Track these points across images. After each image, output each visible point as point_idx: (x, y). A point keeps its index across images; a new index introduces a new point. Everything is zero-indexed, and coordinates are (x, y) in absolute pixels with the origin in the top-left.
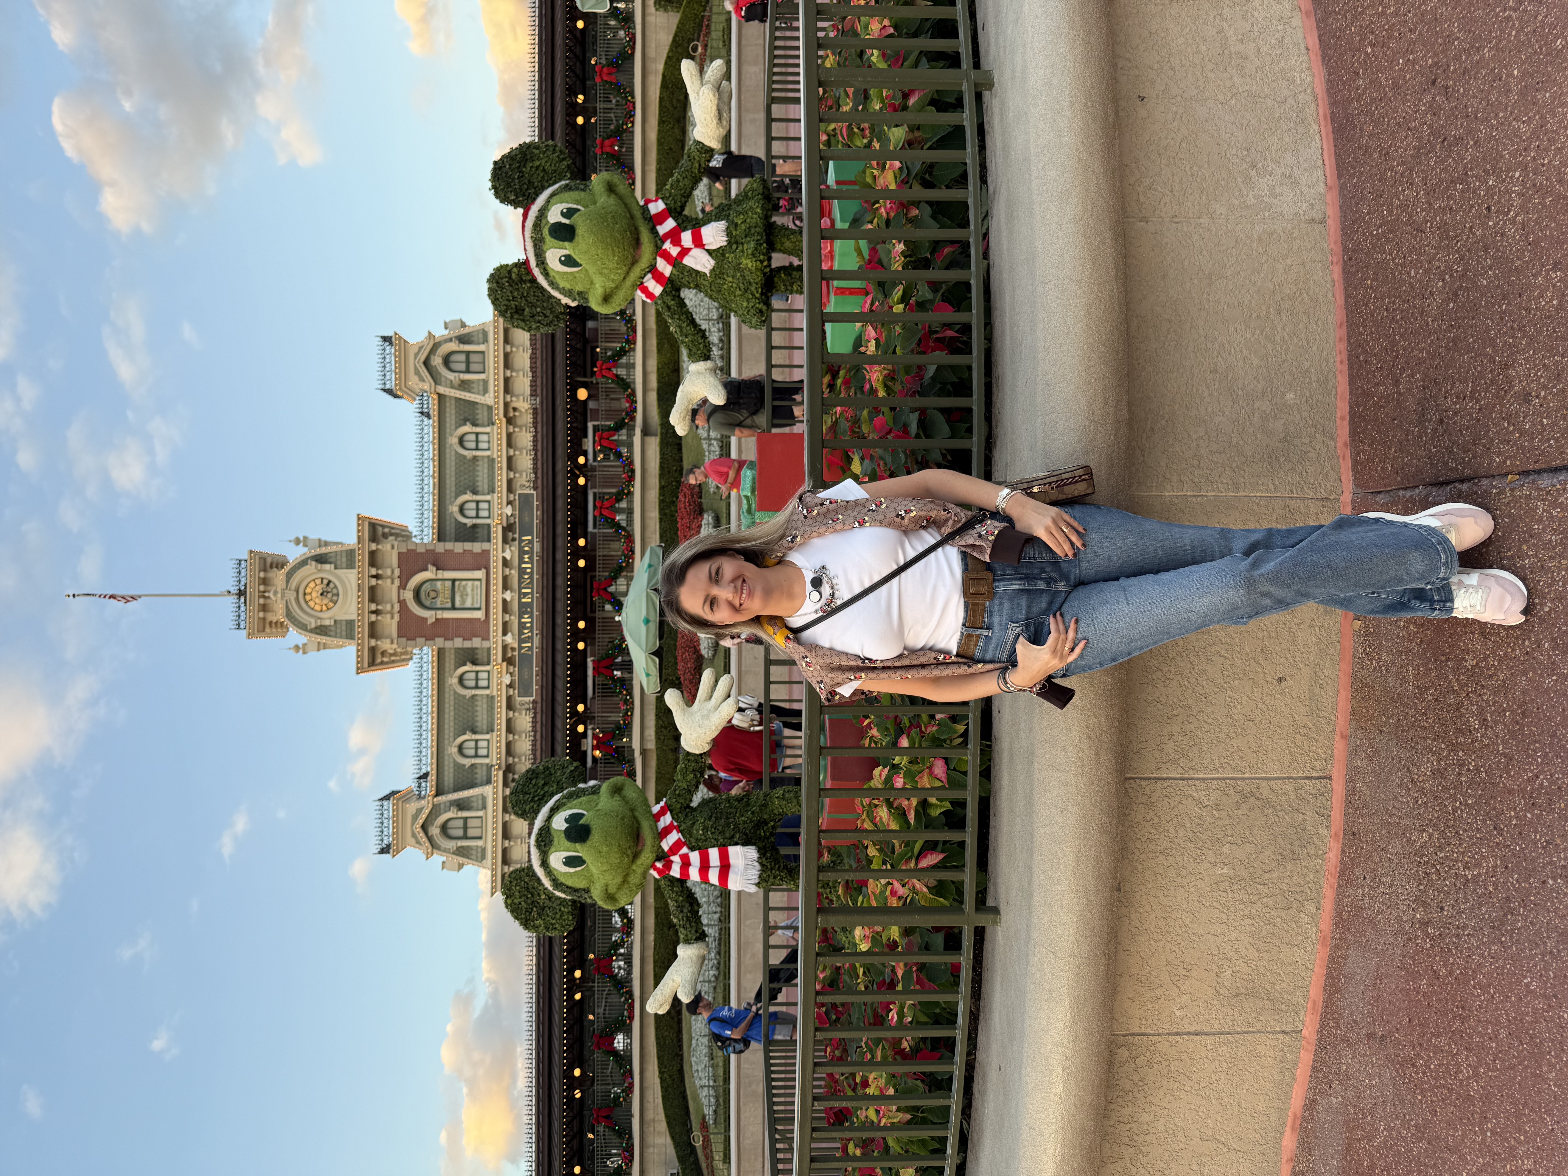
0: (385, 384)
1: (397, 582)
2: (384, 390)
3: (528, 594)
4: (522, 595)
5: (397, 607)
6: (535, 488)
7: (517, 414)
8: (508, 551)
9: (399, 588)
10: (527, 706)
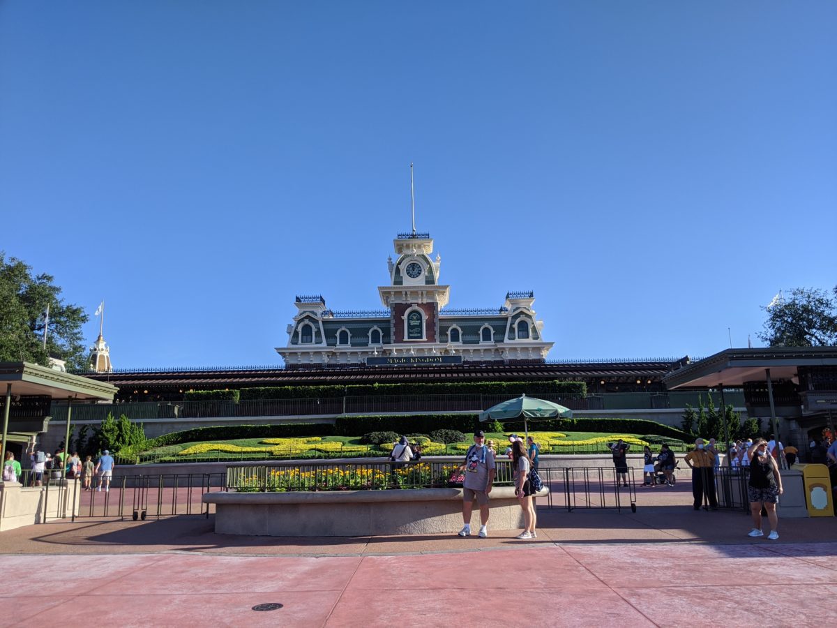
0: (511, 294)
1: (420, 302)
2: (508, 294)
3: (415, 361)
4: (414, 358)
5: (409, 303)
6: (464, 363)
9: (417, 303)
10: (363, 361)
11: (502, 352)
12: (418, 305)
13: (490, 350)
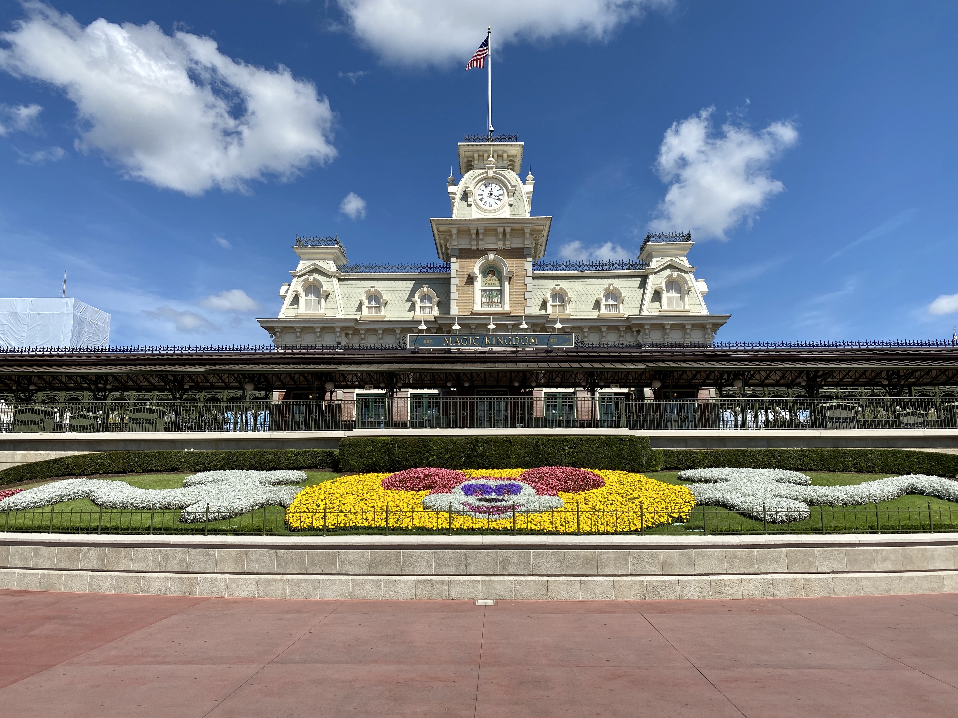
0: (653, 237)
1: (500, 246)
2: (648, 236)
3: (492, 342)
4: (490, 338)
5: (481, 247)
6: (576, 347)
7: (635, 333)
8: (526, 326)
9: (496, 249)
10: (402, 342)
11: (638, 332)
12: (498, 252)
13: (617, 328)
